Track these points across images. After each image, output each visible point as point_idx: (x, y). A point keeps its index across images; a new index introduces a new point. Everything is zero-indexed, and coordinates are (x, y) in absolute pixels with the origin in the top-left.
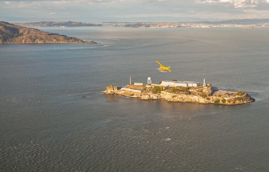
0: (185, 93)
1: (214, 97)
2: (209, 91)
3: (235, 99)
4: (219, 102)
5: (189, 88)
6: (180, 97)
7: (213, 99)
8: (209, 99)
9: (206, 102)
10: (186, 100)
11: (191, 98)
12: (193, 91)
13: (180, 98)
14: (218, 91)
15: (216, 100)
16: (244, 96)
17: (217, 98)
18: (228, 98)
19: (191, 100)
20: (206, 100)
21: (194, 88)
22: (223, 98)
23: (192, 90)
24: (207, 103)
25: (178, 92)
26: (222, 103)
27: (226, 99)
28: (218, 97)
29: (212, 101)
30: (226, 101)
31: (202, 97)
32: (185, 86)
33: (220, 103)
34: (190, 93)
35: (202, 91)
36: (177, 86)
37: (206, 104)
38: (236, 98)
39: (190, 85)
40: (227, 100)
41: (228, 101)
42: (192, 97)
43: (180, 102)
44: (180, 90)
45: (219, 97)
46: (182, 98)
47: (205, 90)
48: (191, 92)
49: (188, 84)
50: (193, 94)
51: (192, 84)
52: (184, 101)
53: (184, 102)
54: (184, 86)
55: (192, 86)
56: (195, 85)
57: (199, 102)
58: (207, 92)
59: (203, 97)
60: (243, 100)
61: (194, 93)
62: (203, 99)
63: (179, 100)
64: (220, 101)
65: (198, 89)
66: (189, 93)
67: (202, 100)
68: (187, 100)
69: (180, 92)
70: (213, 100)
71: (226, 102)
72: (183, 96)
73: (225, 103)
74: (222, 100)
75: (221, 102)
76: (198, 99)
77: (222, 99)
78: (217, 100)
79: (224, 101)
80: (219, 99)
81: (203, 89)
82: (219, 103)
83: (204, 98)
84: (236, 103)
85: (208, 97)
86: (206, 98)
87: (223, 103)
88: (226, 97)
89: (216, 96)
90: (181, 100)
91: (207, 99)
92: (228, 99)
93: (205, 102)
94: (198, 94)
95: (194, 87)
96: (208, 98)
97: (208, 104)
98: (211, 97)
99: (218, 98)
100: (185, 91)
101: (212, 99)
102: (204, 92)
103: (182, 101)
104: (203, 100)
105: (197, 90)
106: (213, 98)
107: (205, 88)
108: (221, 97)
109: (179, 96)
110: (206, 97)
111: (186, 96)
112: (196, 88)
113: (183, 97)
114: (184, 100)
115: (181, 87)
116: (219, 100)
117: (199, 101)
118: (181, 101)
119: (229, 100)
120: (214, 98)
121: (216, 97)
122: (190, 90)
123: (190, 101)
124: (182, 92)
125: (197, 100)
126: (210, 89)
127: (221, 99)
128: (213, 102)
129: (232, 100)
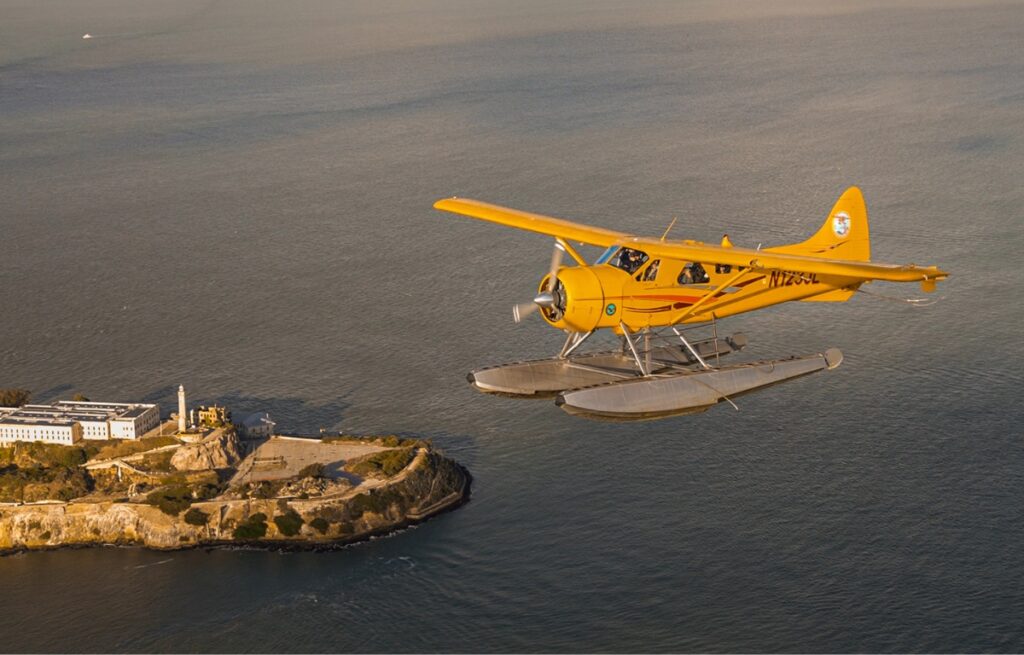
0: (56, 486)
1: (231, 505)
2: (211, 459)
3: (359, 505)
4: (264, 534)
5: (87, 450)
6: (27, 517)
7: (226, 516)
8: (199, 518)
9: (182, 539)
10: (62, 536)
11: (94, 517)
12: (114, 466)
13: (23, 525)
14: (264, 446)
15: (246, 520)
16: (410, 474)
17: (247, 508)
18: (317, 504)
19: (96, 531)
20: (186, 528)
21: (120, 446)
22: (282, 504)
23: (106, 465)
24: (192, 540)
25: (12, 490)
26: (282, 537)
27: (302, 508)
28: (254, 501)
29: (223, 527)
30: (303, 522)
31: (158, 513)
32: (61, 442)
33: (268, 536)
34: (90, 484)
35: (165, 463)
36: (14, 440)
37: (183, 549)
38: (360, 496)
39: (93, 431)
40: (309, 514)
41: (312, 524)
42: (103, 510)
43: (25, 549)
44: (28, 473)
45: (263, 501)
46: (36, 525)
47: (187, 454)
48: (101, 474)
49: (81, 428)
50: (108, 491)
51: (105, 425)
52: (49, 543)
53: (49, 549)
54: (56, 441)
55: (106, 438)
56: (124, 429)
57: (141, 541)
58: (195, 466)
59: (164, 510)
60: (407, 504)
61: (117, 479)
62: (168, 523)
63: (17, 535)
64: (266, 526)
65: (140, 451)
66: (83, 485)
67: (162, 530)
68: (72, 534)
69: (28, 489)
70: (228, 520)
71: (304, 528)
72: (46, 513)
73: (295, 537)
74: (277, 520)
75: (273, 531)
76: (138, 524)
77: (277, 513)
78: (253, 517)
79: (290, 522)
80: (262, 511)
81: (175, 451)
82: (262, 538)
83: (169, 518)
84: (359, 531)
85: (193, 505)
86: (182, 514)
87: (286, 534)
88: (304, 497)
89: (245, 497)
90: (33, 539)
91: (188, 520)
92: (315, 511)
93: (178, 543)
94: (141, 487)
95: (115, 442)
96: (197, 510)
97: (195, 546)
98: (212, 506)
99: (258, 506)
100: (62, 472)
101: (219, 514)
102: (180, 466)
103: (39, 543)
104: (167, 530)
105: (139, 457)
106: (223, 509)
107: (186, 439)
108: (275, 501)
109: (16, 512)
110: (185, 508)
111: (60, 510)
112: (132, 449)
113: (46, 520)
114: (47, 536)
115: (39, 444)
116: (264, 517)
117: (143, 535)
118: (30, 544)
119: (319, 516)
120: (234, 511)
121: (244, 502)
122: (94, 465)
123: (89, 536)
124: (40, 487)
125: (130, 528)
126: (217, 442)
127: (272, 509)
128: (227, 535)
129: (338, 516)
